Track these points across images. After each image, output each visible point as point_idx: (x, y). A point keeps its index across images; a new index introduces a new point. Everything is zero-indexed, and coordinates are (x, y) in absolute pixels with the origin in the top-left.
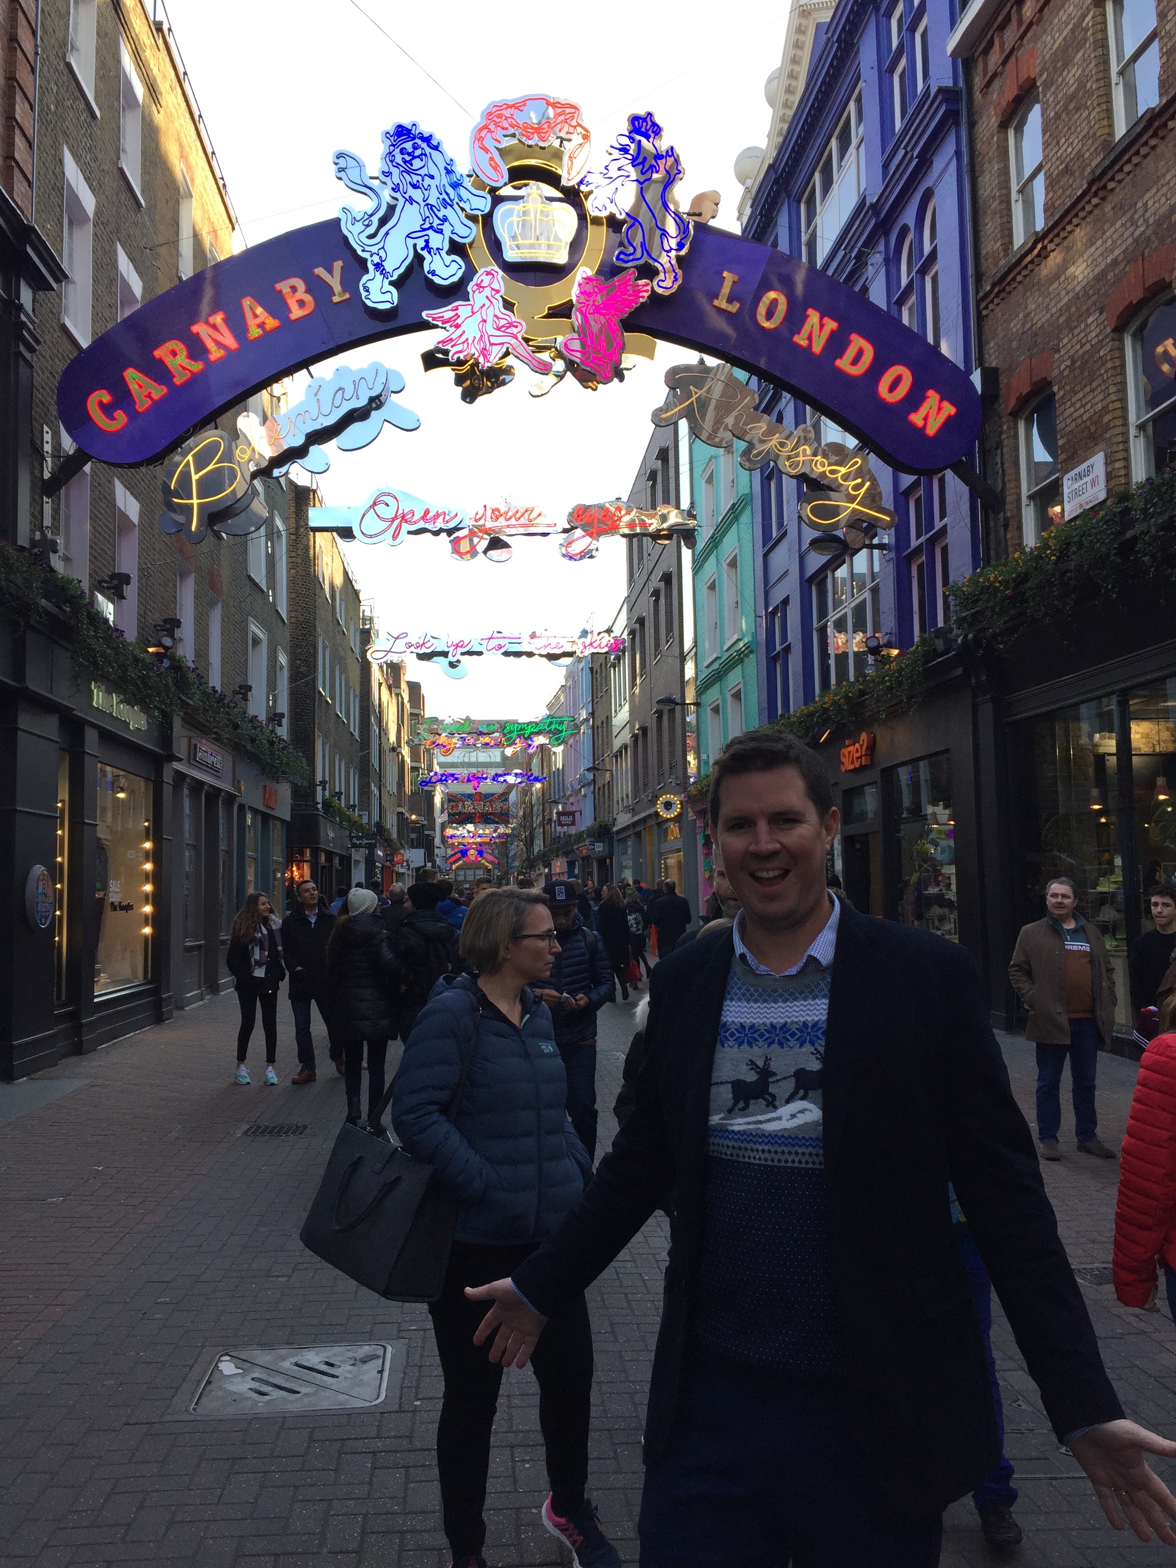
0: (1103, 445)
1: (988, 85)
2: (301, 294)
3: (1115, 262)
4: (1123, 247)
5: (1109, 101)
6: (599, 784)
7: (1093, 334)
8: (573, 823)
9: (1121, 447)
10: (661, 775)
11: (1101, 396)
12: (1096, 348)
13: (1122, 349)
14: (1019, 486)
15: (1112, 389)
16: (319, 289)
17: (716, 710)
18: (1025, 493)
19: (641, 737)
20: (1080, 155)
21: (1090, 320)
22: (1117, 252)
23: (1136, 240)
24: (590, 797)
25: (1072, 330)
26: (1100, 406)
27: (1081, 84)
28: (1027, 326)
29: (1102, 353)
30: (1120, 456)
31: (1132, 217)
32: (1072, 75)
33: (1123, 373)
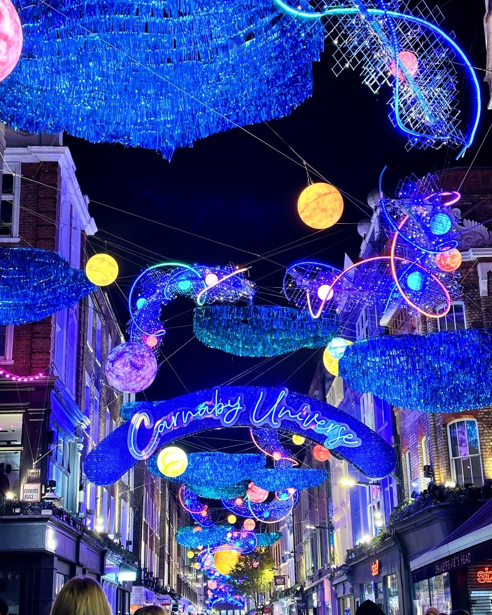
8: (284, 583)
18: (409, 481)
22: (417, 418)
33: (422, 455)
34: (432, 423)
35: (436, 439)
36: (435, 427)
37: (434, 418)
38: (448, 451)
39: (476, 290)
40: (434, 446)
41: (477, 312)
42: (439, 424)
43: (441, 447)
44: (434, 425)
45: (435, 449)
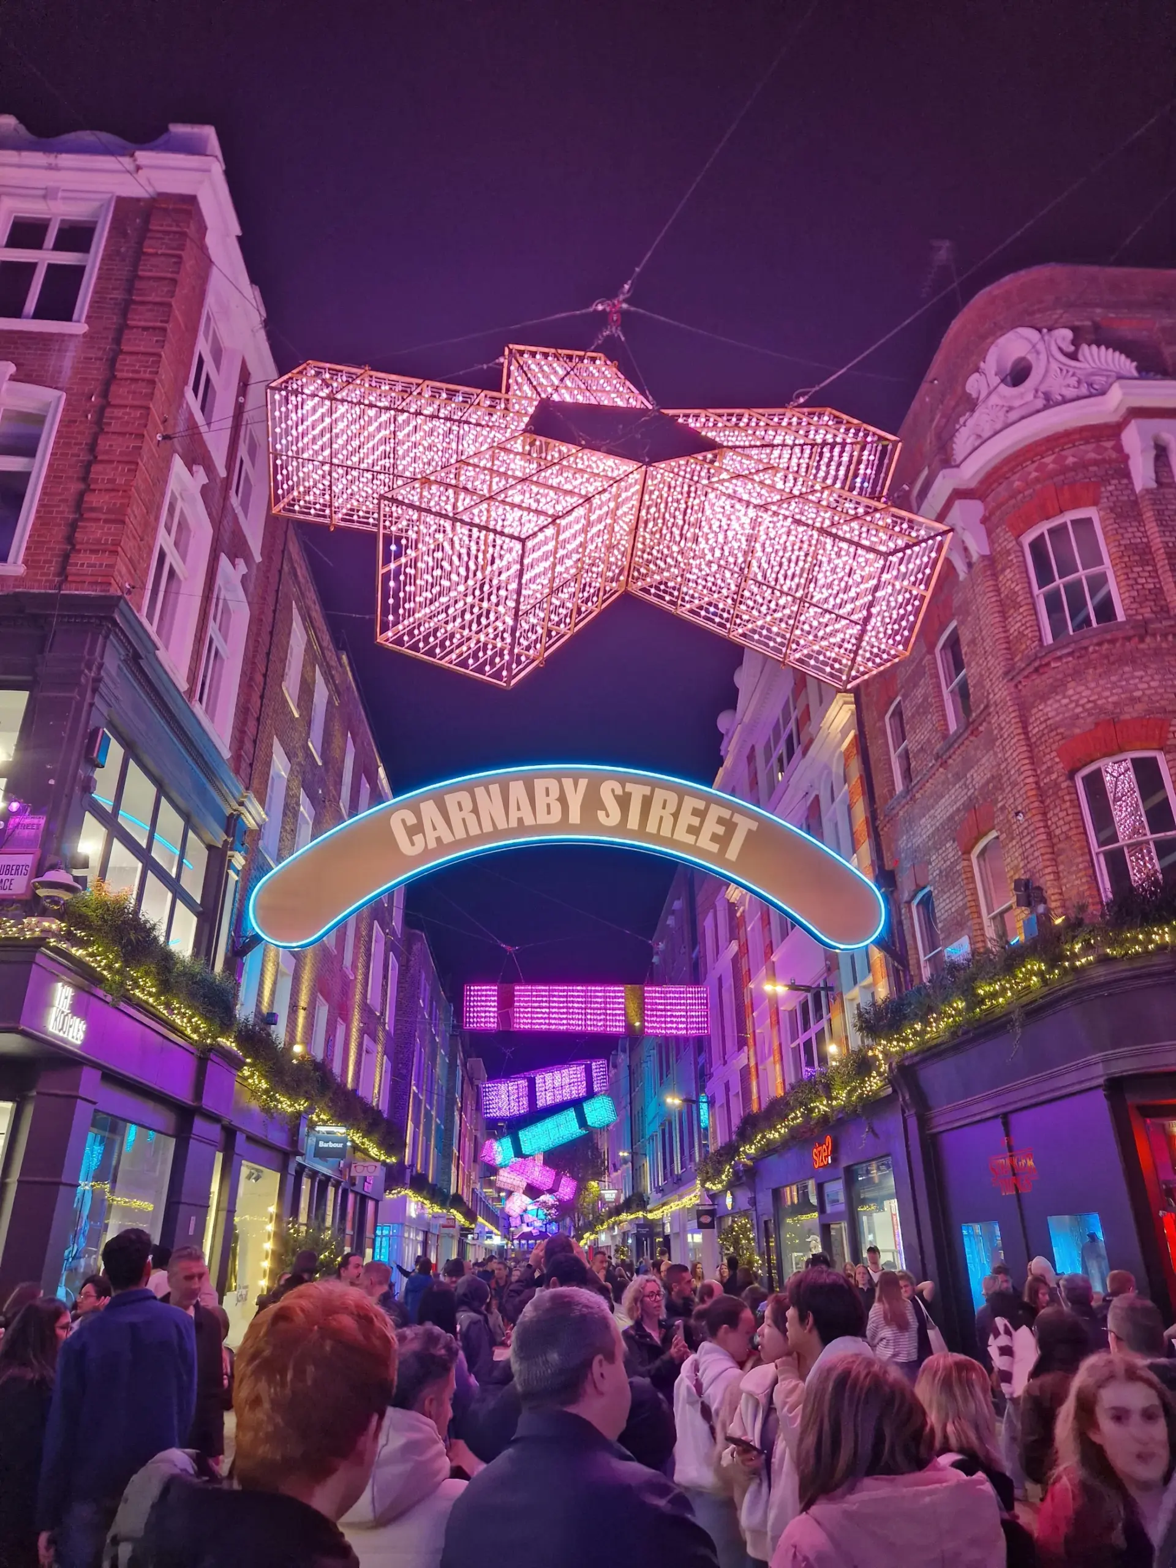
0: (966, 931)
3: (958, 809)
4: (962, 800)
5: (944, 710)
7: (951, 855)
9: (979, 932)
11: (961, 897)
12: (954, 864)
13: (971, 866)
14: (918, 954)
15: (968, 893)
18: (922, 959)
20: (929, 741)
21: (948, 845)
22: (958, 804)
23: (970, 798)
25: (938, 850)
26: (961, 904)
27: (925, 699)
28: (909, 845)
29: (958, 868)
30: (980, 938)
31: (965, 784)
32: (919, 692)
33: (974, 882)
35: (1045, 814)
36: (1039, 788)
37: (1035, 770)
38: (1086, 832)
39: (1125, 481)
40: (1042, 830)
41: (1135, 524)
42: (1054, 776)
43: (1065, 828)
44: (1037, 783)
45: (1044, 837)
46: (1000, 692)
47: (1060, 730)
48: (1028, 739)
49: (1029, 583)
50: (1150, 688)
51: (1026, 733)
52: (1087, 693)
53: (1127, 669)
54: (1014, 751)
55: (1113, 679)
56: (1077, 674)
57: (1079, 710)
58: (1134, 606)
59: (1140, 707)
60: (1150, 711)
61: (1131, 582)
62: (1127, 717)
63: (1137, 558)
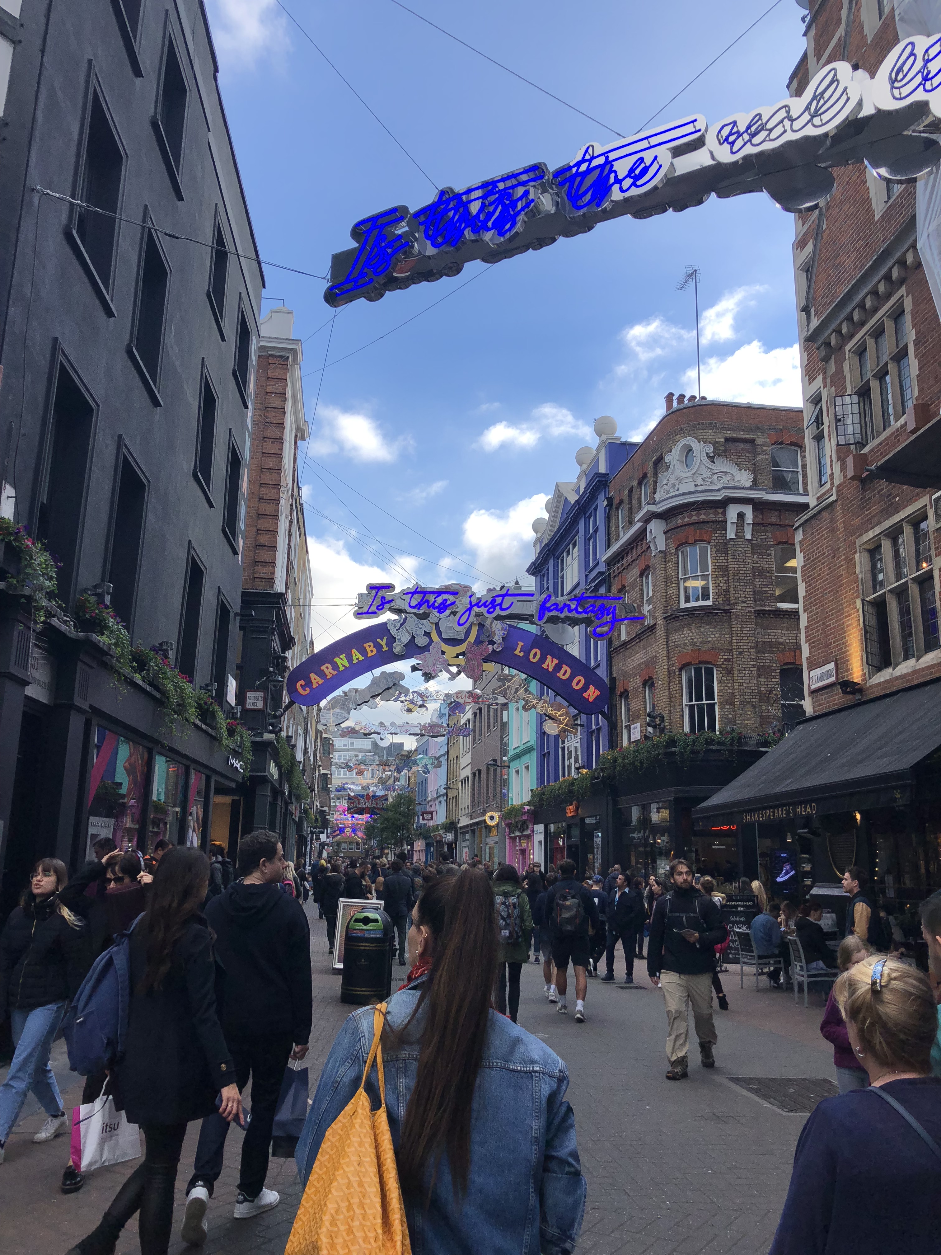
1: (615, 577)
2: (372, 648)
6: (450, 796)
7: (639, 682)
8: (432, 819)
9: (644, 723)
10: (488, 799)
11: (639, 704)
12: (639, 688)
13: (645, 691)
14: (622, 722)
15: (642, 703)
16: (378, 647)
17: (517, 772)
18: (624, 724)
19: (477, 774)
21: (639, 677)
22: (643, 660)
23: (647, 660)
24: (444, 803)
25: (633, 677)
26: (639, 707)
28: (623, 668)
29: (640, 690)
32: (634, 594)
33: (645, 699)
34: (666, 667)
35: (669, 683)
36: (669, 671)
37: (668, 662)
38: (682, 696)
39: (724, 532)
40: (667, 690)
41: (724, 555)
42: (674, 668)
43: (675, 692)
44: (668, 669)
45: (667, 694)
46: (660, 622)
47: (679, 648)
48: (668, 647)
49: (678, 573)
50: (715, 637)
51: (667, 644)
52: (691, 634)
53: (708, 627)
54: (662, 653)
55: (702, 630)
56: (689, 625)
57: (687, 641)
58: (716, 597)
59: (710, 645)
60: (713, 648)
61: (717, 585)
62: (704, 649)
63: (721, 573)
